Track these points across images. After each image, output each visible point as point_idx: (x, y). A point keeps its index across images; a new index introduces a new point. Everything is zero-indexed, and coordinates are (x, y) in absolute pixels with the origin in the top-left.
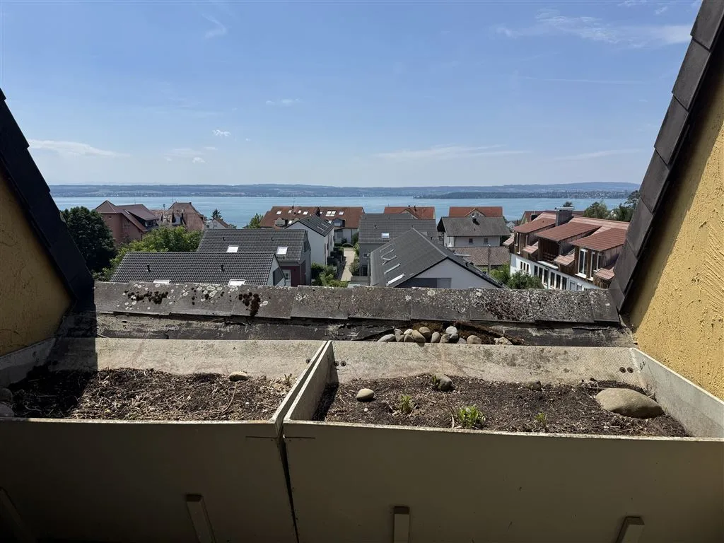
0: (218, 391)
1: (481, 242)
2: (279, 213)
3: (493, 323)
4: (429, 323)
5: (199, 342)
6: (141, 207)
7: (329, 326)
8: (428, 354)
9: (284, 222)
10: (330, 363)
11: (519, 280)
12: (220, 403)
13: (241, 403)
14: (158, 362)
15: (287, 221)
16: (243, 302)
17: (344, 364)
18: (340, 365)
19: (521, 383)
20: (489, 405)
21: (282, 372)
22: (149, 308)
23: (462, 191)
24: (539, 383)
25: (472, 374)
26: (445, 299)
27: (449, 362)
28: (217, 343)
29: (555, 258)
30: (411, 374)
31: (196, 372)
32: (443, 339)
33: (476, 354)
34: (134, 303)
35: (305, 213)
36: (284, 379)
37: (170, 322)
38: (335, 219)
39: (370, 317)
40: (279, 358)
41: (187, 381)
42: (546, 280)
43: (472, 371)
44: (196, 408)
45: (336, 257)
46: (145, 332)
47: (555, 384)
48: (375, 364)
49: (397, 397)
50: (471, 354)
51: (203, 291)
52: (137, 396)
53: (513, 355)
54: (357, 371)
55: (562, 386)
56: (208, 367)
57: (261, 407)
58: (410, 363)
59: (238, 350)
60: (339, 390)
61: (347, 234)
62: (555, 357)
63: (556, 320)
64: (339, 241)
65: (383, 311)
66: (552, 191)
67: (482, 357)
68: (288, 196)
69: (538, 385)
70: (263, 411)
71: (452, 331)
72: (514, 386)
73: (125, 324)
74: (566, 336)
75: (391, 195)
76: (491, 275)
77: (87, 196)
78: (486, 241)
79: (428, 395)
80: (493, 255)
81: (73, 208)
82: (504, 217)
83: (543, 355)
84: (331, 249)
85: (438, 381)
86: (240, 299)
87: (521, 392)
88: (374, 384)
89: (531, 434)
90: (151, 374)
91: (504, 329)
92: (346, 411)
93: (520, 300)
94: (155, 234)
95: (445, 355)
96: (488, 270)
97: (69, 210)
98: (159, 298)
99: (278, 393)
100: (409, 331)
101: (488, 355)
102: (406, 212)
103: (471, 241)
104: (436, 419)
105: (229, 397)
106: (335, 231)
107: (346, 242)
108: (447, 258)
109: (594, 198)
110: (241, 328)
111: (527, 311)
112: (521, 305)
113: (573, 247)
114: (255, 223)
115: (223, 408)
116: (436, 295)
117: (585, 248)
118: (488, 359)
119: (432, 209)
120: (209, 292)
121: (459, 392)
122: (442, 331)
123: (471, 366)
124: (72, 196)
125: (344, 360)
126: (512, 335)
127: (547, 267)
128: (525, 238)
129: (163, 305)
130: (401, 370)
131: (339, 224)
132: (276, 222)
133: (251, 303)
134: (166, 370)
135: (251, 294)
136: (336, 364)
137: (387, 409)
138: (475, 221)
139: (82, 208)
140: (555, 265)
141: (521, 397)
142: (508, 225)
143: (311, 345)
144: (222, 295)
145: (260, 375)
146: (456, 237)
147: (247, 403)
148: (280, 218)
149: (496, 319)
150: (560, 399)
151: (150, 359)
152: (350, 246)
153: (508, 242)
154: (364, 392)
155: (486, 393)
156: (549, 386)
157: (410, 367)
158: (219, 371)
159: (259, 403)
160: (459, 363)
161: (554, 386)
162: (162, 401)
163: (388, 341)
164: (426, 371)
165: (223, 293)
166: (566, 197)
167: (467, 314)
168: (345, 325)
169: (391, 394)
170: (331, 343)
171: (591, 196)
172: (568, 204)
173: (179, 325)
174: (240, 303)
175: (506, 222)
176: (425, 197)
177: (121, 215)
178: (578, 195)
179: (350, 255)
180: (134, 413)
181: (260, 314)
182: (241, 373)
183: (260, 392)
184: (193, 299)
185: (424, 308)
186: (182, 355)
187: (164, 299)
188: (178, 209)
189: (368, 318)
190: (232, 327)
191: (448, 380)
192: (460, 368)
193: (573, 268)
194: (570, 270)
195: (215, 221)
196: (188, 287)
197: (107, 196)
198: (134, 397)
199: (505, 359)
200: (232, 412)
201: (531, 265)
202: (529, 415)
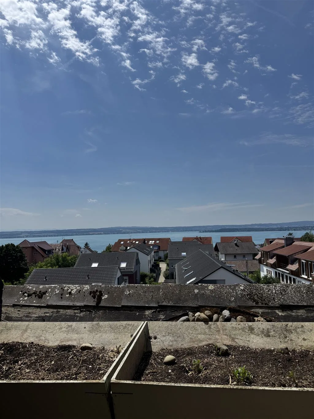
0: (72, 358)
1: (241, 258)
2: (122, 243)
3: (252, 307)
4: (211, 308)
5: (63, 323)
6: (45, 242)
7: (146, 311)
8: (211, 330)
9: (125, 248)
10: (146, 337)
11: (267, 280)
12: (73, 366)
13: (86, 366)
14: (37, 337)
15: (126, 248)
16: (92, 296)
17: (155, 338)
18: (153, 339)
19: (275, 349)
20: (254, 366)
21: (114, 344)
22: (34, 301)
23: (227, 227)
24: (287, 348)
25: (241, 343)
26: (220, 292)
27: (226, 335)
28: (74, 324)
29: (287, 266)
30: (200, 345)
31: (60, 344)
32: (221, 319)
33: (243, 329)
34: (26, 298)
35: (137, 242)
36: (116, 349)
37: (47, 310)
38: (154, 245)
39: (172, 304)
40: (113, 334)
41: (54, 351)
42: (283, 280)
43: (241, 341)
44: (57, 370)
45: (155, 268)
46: (31, 317)
47: (298, 349)
48: (176, 337)
49: (191, 362)
50: (240, 329)
51: (68, 290)
52: (20, 362)
53: (268, 329)
54: (165, 343)
55: (303, 351)
56: (68, 341)
57: (100, 369)
58: (199, 336)
59: (87, 328)
60: (152, 357)
61: (161, 254)
62: (295, 330)
63: (293, 304)
64: (157, 258)
65: (180, 300)
66: (280, 227)
67: (247, 331)
68: (128, 233)
69: (286, 350)
70: (101, 372)
71: (226, 313)
72: (270, 351)
73: (19, 312)
74: (301, 315)
75: (186, 231)
76: (249, 277)
77: (15, 237)
78: (244, 257)
79: (212, 359)
80: (249, 265)
81: (6, 244)
82: (253, 242)
83: (288, 328)
84: (152, 263)
85: (219, 349)
86: (90, 294)
87: (275, 356)
88: (176, 352)
89: (286, 389)
90: (31, 346)
91: (260, 311)
92: (156, 372)
93: (269, 291)
94: (51, 258)
95: (223, 330)
96: (247, 274)
97: (4, 246)
98: (41, 295)
99: (111, 359)
100: (197, 314)
101: (251, 329)
102: (195, 240)
103: (235, 257)
104: (218, 377)
105: (79, 363)
106: (154, 252)
107: (161, 259)
108: (222, 267)
109: (305, 230)
110: (90, 313)
111: (274, 298)
112: (270, 294)
113: (296, 259)
114: (109, 249)
115: (74, 370)
116: (214, 289)
117: (304, 260)
118: (251, 332)
119: (210, 238)
120: (72, 290)
121: (233, 357)
122: (220, 313)
123: (240, 338)
124: (7, 238)
125: (155, 335)
126: (266, 315)
127: (282, 272)
128: (267, 255)
129: (43, 300)
130: (194, 342)
131: (156, 248)
132: (120, 248)
133: (97, 297)
134: (41, 343)
135: (97, 291)
136: (150, 338)
137: (184, 370)
138: (236, 244)
139: (11, 244)
140: (287, 270)
141: (276, 359)
142: (256, 247)
143: (134, 325)
144: (79, 292)
145: (100, 346)
146: (226, 255)
147: (90, 366)
148: (122, 246)
149: (254, 304)
150: (303, 360)
151: (32, 335)
152: (163, 261)
153: (257, 257)
154: (169, 358)
155: (252, 357)
156: (294, 351)
157: (199, 339)
158: (74, 343)
159: (98, 367)
160: (233, 336)
161: (298, 351)
162: (35, 365)
163: (184, 321)
164: (211, 342)
165: (80, 290)
166: (289, 230)
167: (235, 301)
168: (156, 310)
169: (187, 359)
170: (147, 323)
171: (303, 229)
172: (290, 234)
173: (52, 312)
174: (90, 297)
175: (255, 245)
176: (206, 232)
177: (33, 248)
178: (295, 229)
179: (163, 266)
180: (16, 374)
181: (102, 304)
182: (88, 345)
183: (99, 359)
184: (62, 295)
185: (207, 297)
186: (52, 332)
187: (44, 296)
188: (65, 243)
189: (171, 305)
190: (84, 313)
191: (225, 348)
192: (233, 339)
193: (298, 272)
194: (297, 273)
195: (86, 249)
196: (59, 287)
197: (26, 237)
198: (18, 362)
199: (262, 332)
200: (80, 373)
201: (273, 271)
202: (283, 373)
